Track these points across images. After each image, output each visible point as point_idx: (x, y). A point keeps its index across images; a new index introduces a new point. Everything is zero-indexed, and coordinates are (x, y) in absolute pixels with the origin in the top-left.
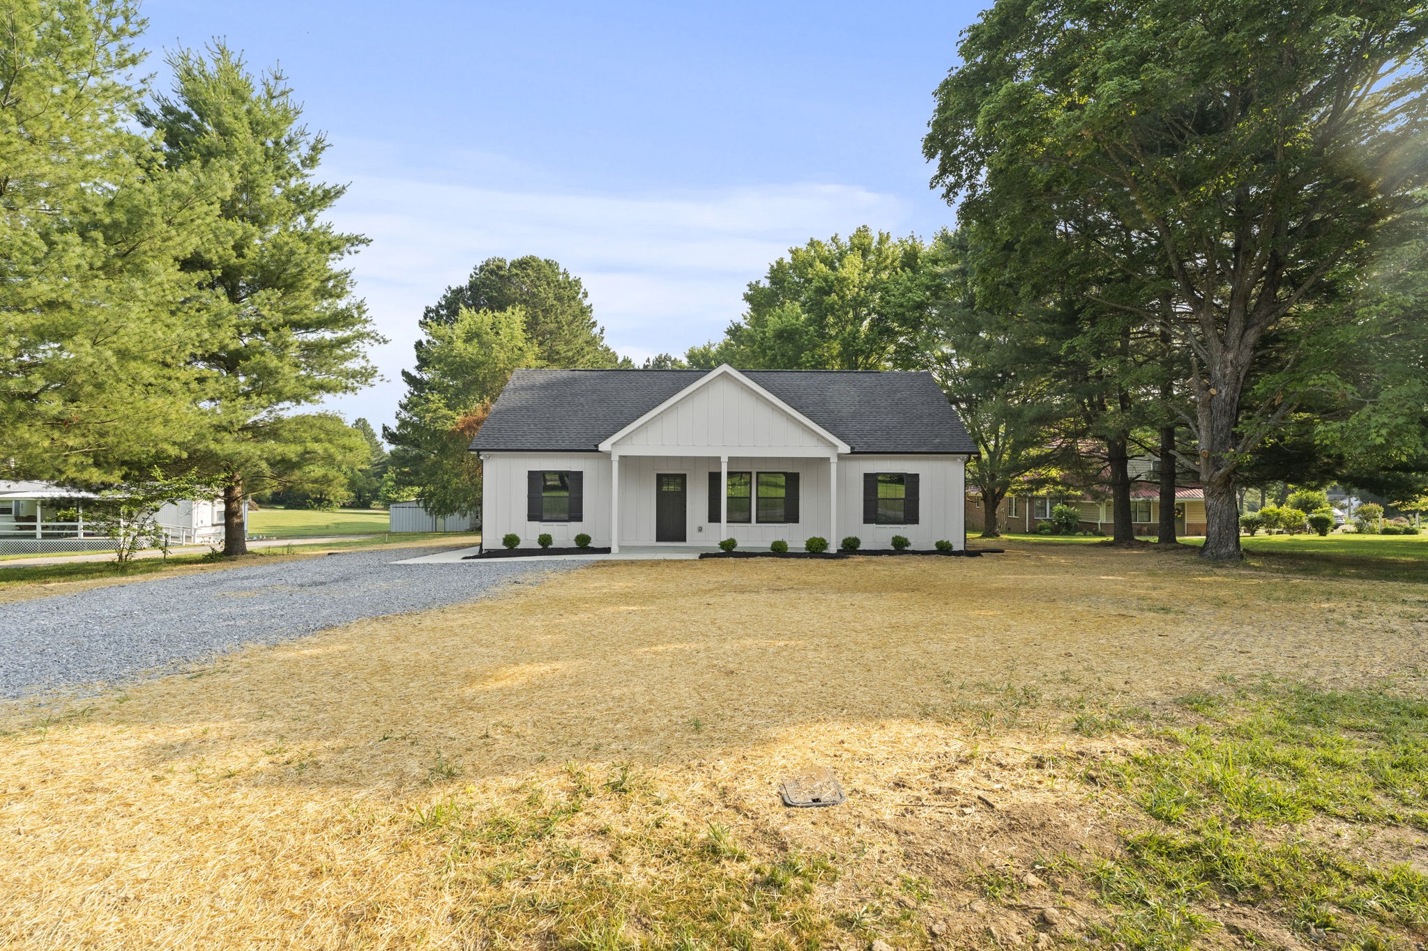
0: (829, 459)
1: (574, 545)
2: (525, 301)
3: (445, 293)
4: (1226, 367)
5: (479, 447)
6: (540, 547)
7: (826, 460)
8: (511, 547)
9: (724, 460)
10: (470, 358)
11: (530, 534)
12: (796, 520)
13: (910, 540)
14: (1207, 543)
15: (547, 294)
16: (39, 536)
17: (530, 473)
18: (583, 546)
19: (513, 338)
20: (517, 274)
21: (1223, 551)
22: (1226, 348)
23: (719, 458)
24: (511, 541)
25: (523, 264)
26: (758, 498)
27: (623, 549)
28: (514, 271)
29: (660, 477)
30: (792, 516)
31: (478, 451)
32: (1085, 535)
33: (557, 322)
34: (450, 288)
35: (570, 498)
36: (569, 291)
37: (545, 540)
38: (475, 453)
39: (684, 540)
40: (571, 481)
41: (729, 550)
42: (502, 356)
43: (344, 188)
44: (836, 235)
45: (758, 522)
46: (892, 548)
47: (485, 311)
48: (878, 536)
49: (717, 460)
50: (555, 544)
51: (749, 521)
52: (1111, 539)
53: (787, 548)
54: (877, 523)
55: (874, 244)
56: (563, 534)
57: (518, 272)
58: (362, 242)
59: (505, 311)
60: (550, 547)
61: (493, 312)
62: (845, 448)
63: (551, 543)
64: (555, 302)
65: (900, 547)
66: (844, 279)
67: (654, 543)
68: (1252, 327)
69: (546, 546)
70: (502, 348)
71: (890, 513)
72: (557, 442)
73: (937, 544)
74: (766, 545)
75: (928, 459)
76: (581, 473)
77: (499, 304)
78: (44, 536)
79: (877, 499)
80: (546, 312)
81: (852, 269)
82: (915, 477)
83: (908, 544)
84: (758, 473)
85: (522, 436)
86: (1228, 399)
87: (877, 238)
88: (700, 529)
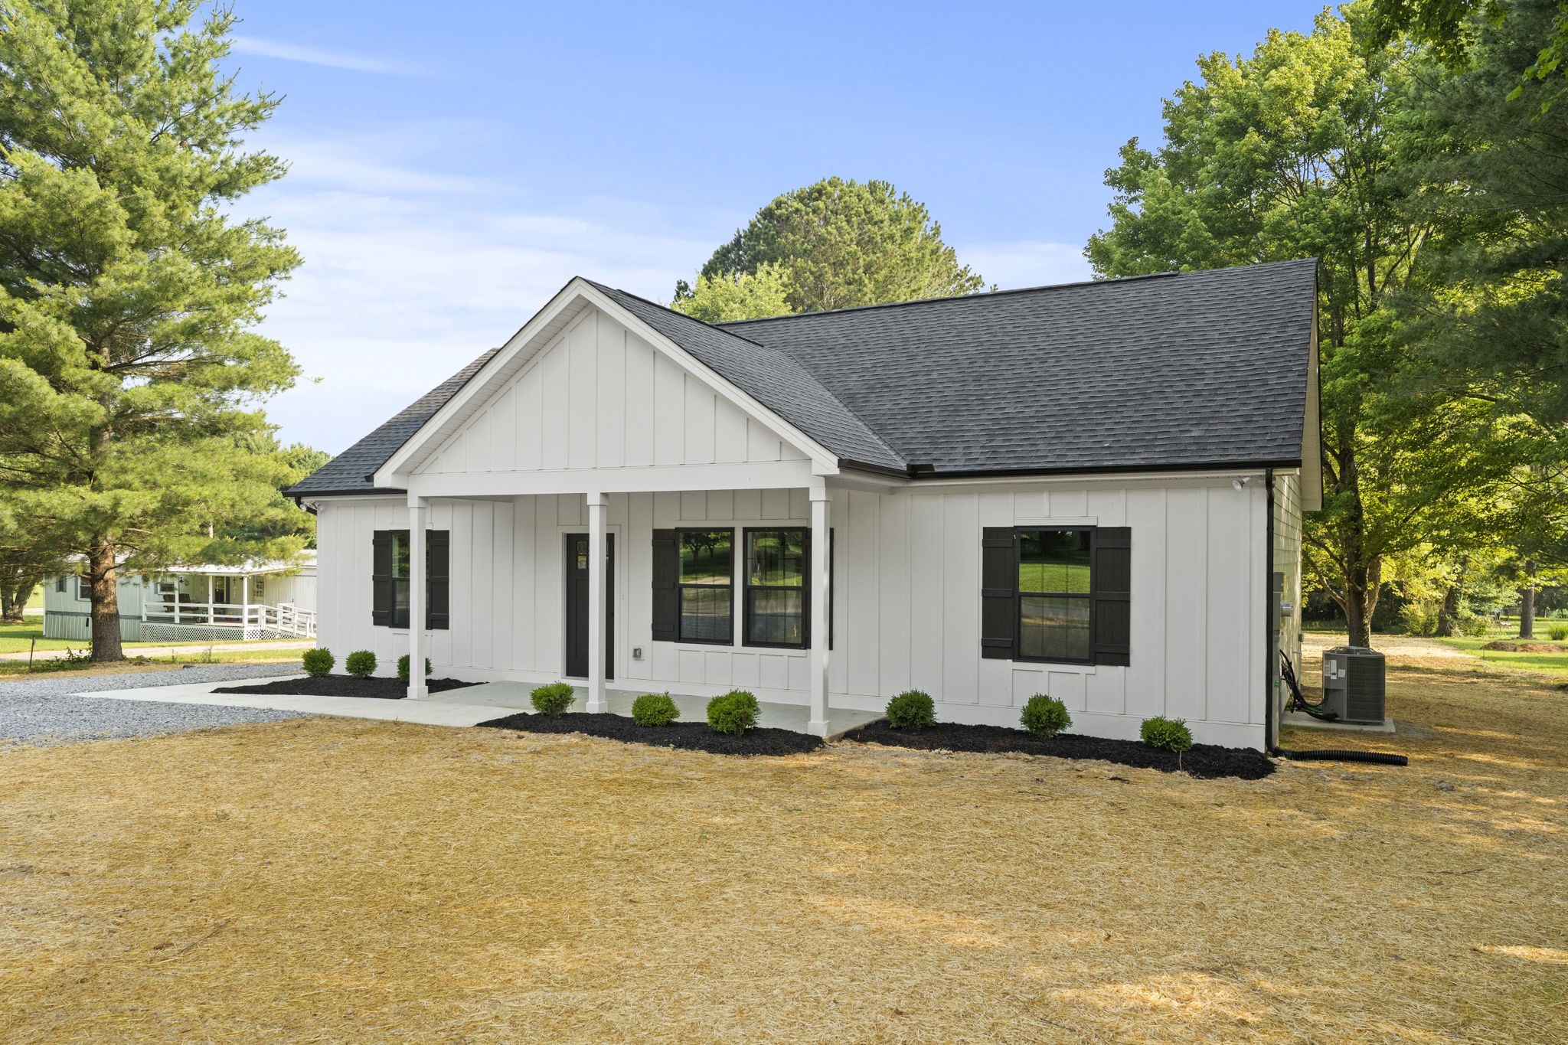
0: (806, 491)
5: (301, 489)
6: (352, 675)
9: (594, 499)
13: (1072, 709)
16: (177, 620)
31: (299, 496)
37: (361, 662)
45: (747, 643)
46: (1018, 730)
49: (568, 500)
51: (729, 642)
53: (676, 714)
54: (1018, 657)
62: (825, 464)
63: (373, 668)
65: (1039, 728)
67: (559, 678)
73: (1147, 727)
76: (446, 534)
78: (183, 620)
79: (1017, 597)
82: (1121, 537)
83: (1063, 722)
84: (746, 530)
88: (637, 654)
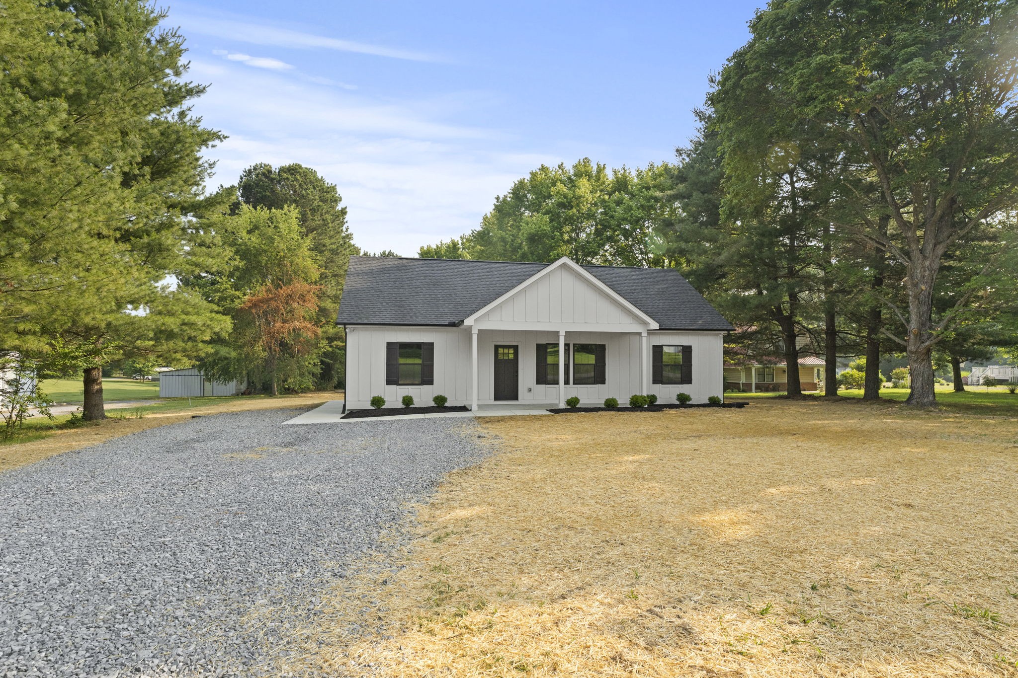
1: (433, 404)
2: (295, 201)
3: (218, 190)
4: (925, 271)
5: (345, 321)
6: (404, 406)
7: (640, 334)
8: (378, 408)
9: (562, 333)
10: (254, 247)
11: (394, 396)
12: (603, 382)
13: (692, 396)
14: (912, 394)
15: (313, 194)
17: (388, 344)
18: (440, 405)
19: (290, 231)
20: (287, 178)
21: (925, 400)
22: (925, 258)
23: (558, 332)
24: (377, 402)
25: (293, 170)
26: (574, 365)
27: (480, 407)
28: (285, 175)
29: (497, 347)
30: (600, 379)
31: (345, 324)
32: (733, 391)
33: (323, 220)
34: (222, 186)
35: (423, 365)
36: (329, 195)
37: (407, 401)
38: (342, 326)
39: (516, 398)
40: (425, 351)
41: (573, 406)
42: (282, 246)
43: (204, 88)
44: (562, 164)
45: (574, 384)
46: (678, 403)
47: (262, 208)
48: (667, 393)
49: (557, 333)
50: (417, 404)
51: (568, 383)
52: (786, 393)
53: (618, 404)
54: (663, 383)
55: (594, 173)
56: (422, 395)
57: (289, 177)
58: (219, 137)
59: (282, 209)
60: (412, 406)
61: (270, 209)
62: (655, 325)
63: (412, 403)
64: (321, 204)
65: (683, 402)
66: (580, 197)
67: (492, 401)
68: (939, 243)
69: (408, 407)
70: (282, 239)
71: (671, 375)
72: (411, 317)
73: (710, 399)
74: (601, 402)
75: (698, 335)
76: (432, 344)
77: (274, 202)
79: (662, 366)
80: (314, 211)
81: (584, 187)
82: (689, 348)
83: (690, 399)
84: (574, 345)
85: (380, 312)
86: (927, 293)
87: (595, 168)
88: (530, 390)
